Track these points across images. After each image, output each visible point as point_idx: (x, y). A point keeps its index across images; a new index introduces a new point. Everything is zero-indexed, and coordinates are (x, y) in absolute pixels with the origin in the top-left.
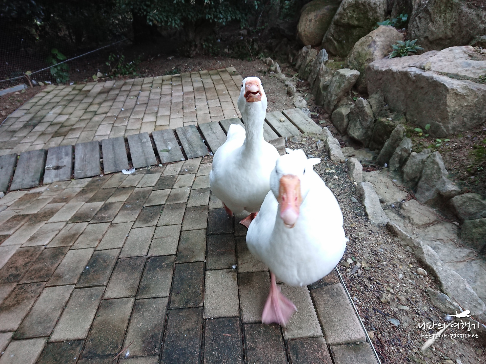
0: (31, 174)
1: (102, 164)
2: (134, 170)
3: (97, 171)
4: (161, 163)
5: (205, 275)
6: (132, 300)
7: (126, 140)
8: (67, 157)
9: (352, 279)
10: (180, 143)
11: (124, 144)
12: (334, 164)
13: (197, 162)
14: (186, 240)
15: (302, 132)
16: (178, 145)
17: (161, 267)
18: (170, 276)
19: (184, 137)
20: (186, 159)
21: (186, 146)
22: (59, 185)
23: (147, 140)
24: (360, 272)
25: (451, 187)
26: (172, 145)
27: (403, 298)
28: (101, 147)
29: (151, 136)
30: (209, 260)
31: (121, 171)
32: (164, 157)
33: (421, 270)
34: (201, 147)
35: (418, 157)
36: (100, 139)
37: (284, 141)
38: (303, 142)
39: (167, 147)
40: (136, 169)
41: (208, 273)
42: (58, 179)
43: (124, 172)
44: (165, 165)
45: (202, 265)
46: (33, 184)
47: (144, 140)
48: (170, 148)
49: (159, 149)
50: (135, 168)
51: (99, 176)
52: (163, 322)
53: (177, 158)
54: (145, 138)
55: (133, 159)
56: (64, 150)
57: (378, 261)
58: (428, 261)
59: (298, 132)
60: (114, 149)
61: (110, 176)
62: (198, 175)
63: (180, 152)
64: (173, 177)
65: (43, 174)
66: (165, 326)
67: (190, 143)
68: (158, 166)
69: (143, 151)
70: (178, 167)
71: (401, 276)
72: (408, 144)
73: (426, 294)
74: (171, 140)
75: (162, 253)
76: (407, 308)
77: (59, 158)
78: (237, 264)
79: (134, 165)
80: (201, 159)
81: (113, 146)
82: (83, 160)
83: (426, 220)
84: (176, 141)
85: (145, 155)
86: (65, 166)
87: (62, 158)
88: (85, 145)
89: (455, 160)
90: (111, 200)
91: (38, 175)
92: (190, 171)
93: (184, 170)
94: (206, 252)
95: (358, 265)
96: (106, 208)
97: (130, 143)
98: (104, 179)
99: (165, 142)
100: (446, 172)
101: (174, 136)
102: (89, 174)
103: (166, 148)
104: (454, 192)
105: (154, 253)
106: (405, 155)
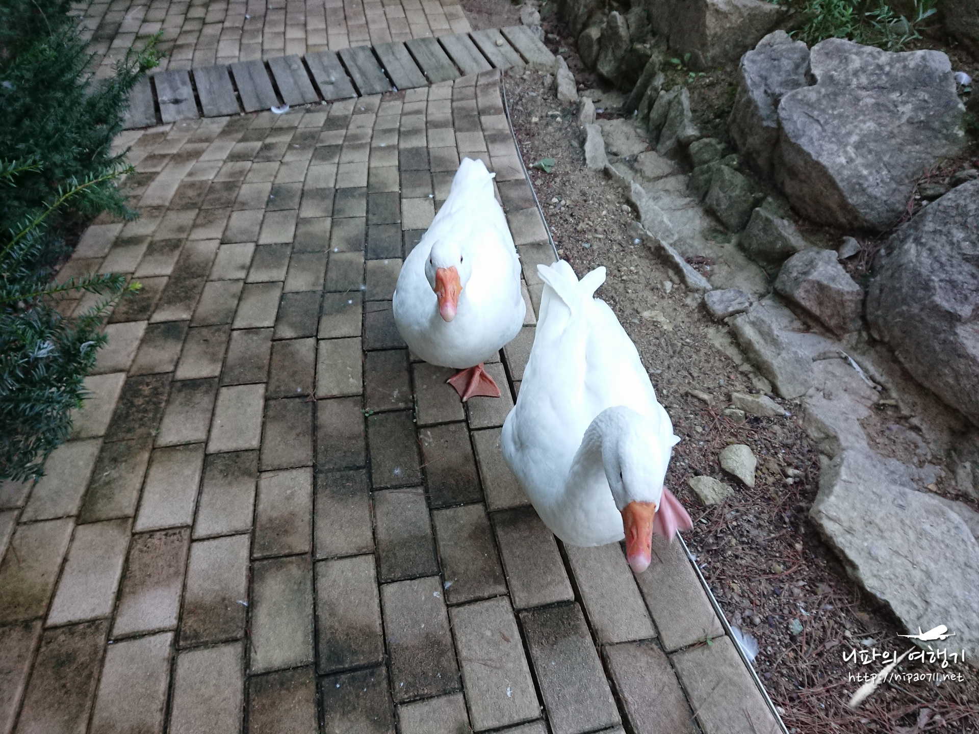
0: (142, 109)
1: (239, 98)
2: (287, 109)
3: (235, 107)
4: (323, 99)
5: (400, 202)
6: (330, 219)
7: (267, 66)
8: (185, 87)
9: (553, 215)
10: (348, 73)
11: (265, 71)
12: (561, 104)
13: (376, 100)
14: (376, 175)
15: (527, 62)
16: (345, 75)
17: (353, 196)
18: (364, 202)
19: (352, 64)
20: (360, 95)
21: (357, 77)
22: (188, 125)
23: (299, 67)
24: (563, 209)
25: (691, 131)
26: (337, 75)
27: (600, 229)
28: (231, 74)
29: (304, 61)
30: (404, 191)
31: (269, 110)
32: (327, 91)
33: (625, 207)
34: (380, 80)
35: (665, 96)
36: (227, 63)
37: (498, 73)
38: (525, 77)
39: (329, 77)
40: (291, 107)
41: (404, 201)
42: (182, 116)
43: (274, 110)
44: (331, 102)
45: (398, 195)
46: (148, 122)
47: (295, 66)
48: (333, 79)
49: (319, 80)
50: (289, 104)
51: (239, 114)
52: (364, 232)
53: (345, 94)
54: (295, 62)
55: (283, 93)
56: (177, 77)
57: (585, 201)
58: (634, 199)
59: (521, 62)
60: (251, 77)
61: (255, 115)
62: (380, 114)
63: (350, 86)
64: (346, 117)
65: (157, 109)
66: (367, 235)
67: (363, 73)
68: (320, 103)
69: (296, 83)
70: (350, 106)
71: (604, 213)
72: (659, 80)
73: (624, 227)
74: (334, 68)
75: (352, 185)
76: (601, 236)
77: (174, 89)
78: (433, 193)
79: (285, 100)
80: (380, 96)
81: (250, 73)
82: (210, 92)
83: (659, 172)
84: (342, 69)
85: (299, 88)
86: (186, 99)
87: (178, 89)
88: (207, 70)
89: (703, 99)
90: (269, 140)
91: (152, 110)
92: (367, 110)
93: (360, 109)
94: (400, 185)
95: (563, 202)
96: (267, 147)
97: (274, 69)
98: (248, 119)
99: (326, 70)
100: (690, 114)
101: (337, 62)
102: (225, 112)
103: (327, 80)
104: (692, 138)
105: (342, 185)
106: (654, 94)
